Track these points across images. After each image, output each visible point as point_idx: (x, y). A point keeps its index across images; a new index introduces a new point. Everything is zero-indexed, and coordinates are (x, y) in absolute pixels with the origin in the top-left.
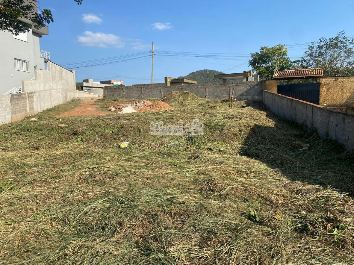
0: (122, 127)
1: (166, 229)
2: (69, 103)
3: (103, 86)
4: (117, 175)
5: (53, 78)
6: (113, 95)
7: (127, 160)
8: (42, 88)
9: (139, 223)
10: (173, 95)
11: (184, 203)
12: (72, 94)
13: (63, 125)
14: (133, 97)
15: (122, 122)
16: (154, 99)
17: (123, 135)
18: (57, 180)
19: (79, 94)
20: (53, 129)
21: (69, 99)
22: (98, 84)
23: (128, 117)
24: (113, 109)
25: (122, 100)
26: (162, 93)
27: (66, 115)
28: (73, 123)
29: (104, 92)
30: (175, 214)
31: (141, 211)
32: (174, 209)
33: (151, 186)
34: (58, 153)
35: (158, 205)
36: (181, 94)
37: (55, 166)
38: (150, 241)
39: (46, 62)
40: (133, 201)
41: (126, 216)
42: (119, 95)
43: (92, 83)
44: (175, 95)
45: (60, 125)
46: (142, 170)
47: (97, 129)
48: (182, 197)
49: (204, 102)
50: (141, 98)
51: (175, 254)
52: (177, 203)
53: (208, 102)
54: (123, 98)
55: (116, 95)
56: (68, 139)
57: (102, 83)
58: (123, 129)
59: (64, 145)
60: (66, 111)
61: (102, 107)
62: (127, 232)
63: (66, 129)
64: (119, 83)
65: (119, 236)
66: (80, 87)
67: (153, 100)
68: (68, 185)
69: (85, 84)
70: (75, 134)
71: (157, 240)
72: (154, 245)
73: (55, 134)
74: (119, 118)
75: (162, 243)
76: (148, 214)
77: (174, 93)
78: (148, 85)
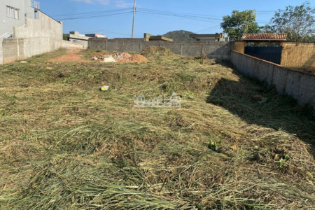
0: (103, 73)
1: (138, 150)
2: (57, 51)
3: (87, 38)
4: (97, 110)
5: (42, 27)
6: (96, 47)
7: (106, 99)
8: (31, 36)
9: (115, 144)
10: (151, 50)
11: (155, 132)
12: (59, 43)
13: (50, 68)
14: (114, 49)
15: (103, 69)
17: (104, 80)
18: (45, 111)
19: (65, 44)
20: (41, 71)
21: (56, 48)
22: (83, 36)
23: (109, 65)
24: (96, 59)
25: (104, 51)
26: (141, 48)
27: (53, 61)
28: (59, 66)
29: (89, 44)
30: (147, 140)
31: (117, 136)
32: (146, 136)
33: (127, 119)
34: (46, 90)
35: (133, 133)
36: (158, 49)
37: (42, 100)
38: (124, 158)
39: (35, 12)
40: (111, 128)
41: (104, 139)
42: (101, 47)
43: (77, 35)
44: (153, 50)
45: (48, 68)
46: (120, 108)
47: (81, 73)
48: (153, 128)
49: (178, 58)
50: (121, 50)
51: (144, 168)
52: (149, 132)
53: (182, 58)
54: (105, 49)
55: (99, 47)
56: (54, 81)
57: (86, 35)
58: (104, 75)
59: (51, 85)
60: (53, 57)
61: (86, 57)
62: (105, 151)
63: (53, 72)
64: (102, 36)
65: (97, 154)
66: (67, 38)
67: (133, 53)
68: (54, 115)
69: (71, 36)
70: (61, 76)
71: (130, 158)
72: (127, 161)
73: (43, 76)
74: (101, 65)
75: (134, 160)
76: (123, 138)
77: (152, 48)
78: (128, 39)
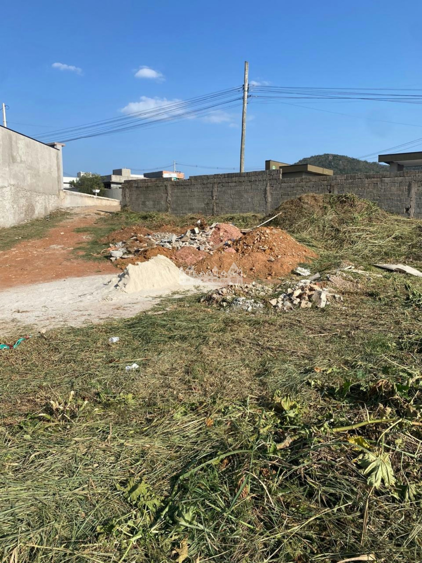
6: (144, 204)
10: (305, 206)
14: (191, 210)
16: (245, 215)
21: (40, 213)
25: (162, 215)
26: (269, 199)
36: (329, 203)
42: (156, 203)
44: (312, 206)
50: (210, 211)
54: (167, 210)
55: (150, 204)
67: (244, 219)
77: (308, 199)
78: (230, 176)
